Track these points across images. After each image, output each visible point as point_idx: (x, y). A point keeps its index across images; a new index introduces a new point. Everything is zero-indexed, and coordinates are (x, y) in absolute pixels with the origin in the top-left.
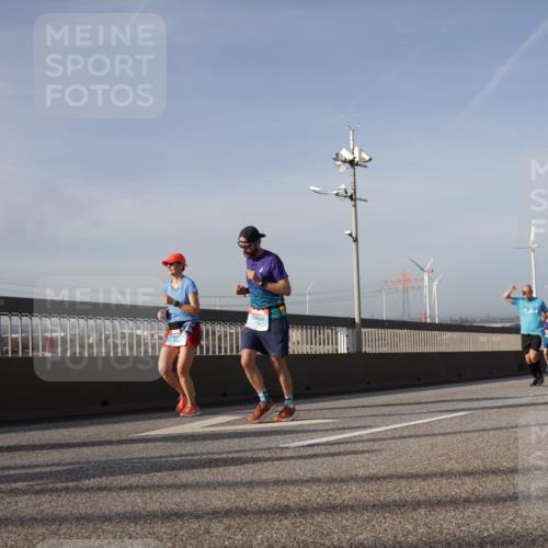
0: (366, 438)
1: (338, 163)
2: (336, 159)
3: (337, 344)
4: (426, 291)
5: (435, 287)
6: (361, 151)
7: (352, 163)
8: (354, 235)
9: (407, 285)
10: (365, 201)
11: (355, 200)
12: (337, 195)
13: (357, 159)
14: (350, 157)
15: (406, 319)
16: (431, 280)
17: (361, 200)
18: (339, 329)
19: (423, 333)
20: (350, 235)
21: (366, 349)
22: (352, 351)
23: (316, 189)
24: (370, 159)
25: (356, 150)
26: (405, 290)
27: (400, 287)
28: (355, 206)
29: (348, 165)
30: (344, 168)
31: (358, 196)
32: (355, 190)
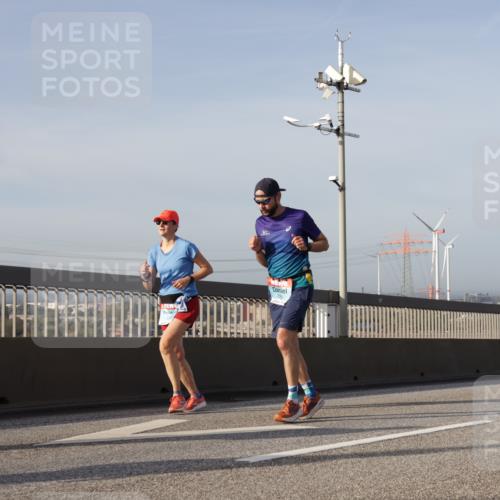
0: (350, 451)
1: (322, 85)
2: (319, 80)
3: (314, 326)
4: (435, 258)
5: (446, 253)
6: (352, 69)
7: (340, 86)
8: (340, 183)
9: (409, 248)
10: (356, 136)
11: (343, 136)
12: (319, 128)
13: (347, 81)
14: (337, 77)
15: (408, 294)
16: (442, 243)
17: (350, 135)
18: (317, 306)
19: (430, 313)
20: (335, 181)
21: (354, 332)
22: (334, 335)
23: (292, 120)
24: (365, 81)
25: (346, 68)
26: (407, 255)
27: (400, 252)
28: (343, 143)
29: (334, 88)
30: (330, 92)
31: (346, 130)
32: (343, 121)
